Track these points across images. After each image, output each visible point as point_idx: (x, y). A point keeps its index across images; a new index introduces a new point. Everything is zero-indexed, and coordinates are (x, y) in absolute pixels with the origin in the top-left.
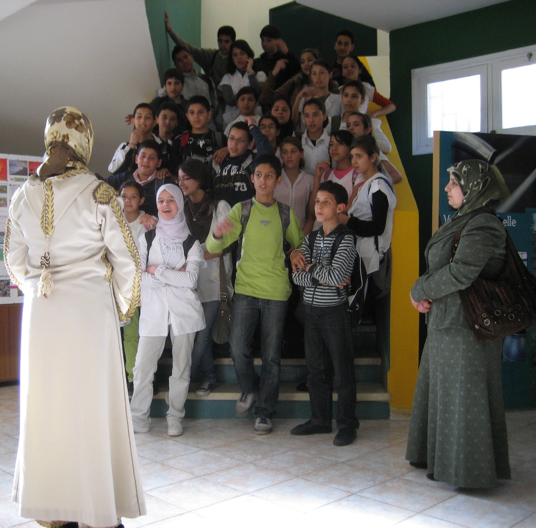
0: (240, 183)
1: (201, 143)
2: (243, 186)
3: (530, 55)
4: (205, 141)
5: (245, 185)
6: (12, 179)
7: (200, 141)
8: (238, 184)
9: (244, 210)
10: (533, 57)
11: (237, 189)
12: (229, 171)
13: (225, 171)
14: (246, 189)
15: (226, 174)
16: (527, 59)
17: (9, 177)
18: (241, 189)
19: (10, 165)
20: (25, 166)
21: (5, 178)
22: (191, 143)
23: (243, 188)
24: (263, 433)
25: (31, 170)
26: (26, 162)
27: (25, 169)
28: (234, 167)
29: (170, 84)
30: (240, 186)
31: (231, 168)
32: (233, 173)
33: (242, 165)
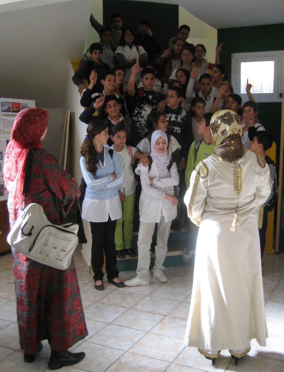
0: (177, 128)
1: (150, 97)
2: (179, 129)
4: (152, 96)
5: (180, 129)
6: (3, 115)
7: (150, 96)
8: (176, 128)
9: (196, 145)
11: (175, 131)
12: (170, 118)
13: (168, 118)
14: (180, 132)
15: (168, 120)
17: (1, 113)
18: (177, 131)
19: (1, 106)
22: (144, 95)
23: (179, 131)
25: (13, 108)
26: (10, 103)
27: (9, 107)
28: (173, 115)
29: (96, 53)
30: (177, 130)
31: (171, 116)
32: (172, 119)
33: (179, 115)
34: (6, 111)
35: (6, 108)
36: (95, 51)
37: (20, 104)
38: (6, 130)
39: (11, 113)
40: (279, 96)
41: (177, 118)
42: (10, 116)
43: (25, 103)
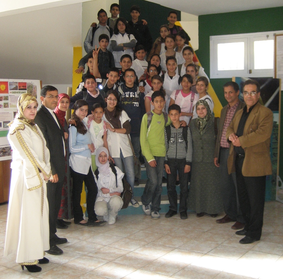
3: (268, 36)
5: (138, 103)
6: (11, 92)
8: (135, 103)
9: (149, 117)
10: (269, 37)
11: (135, 106)
12: (129, 95)
13: (127, 95)
15: (128, 97)
16: (266, 37)
17: (9, 91)
19: (10, 85)
20: (16, 85)
21: (7, 92)
24: (156, 219)
25: (20, 87)
26: (17, 82)
27: (17, 86)
28: (131, 93)
29: (103, 41)
30: (136, 104)
31: (130, 93)
32: (131, 96)
33: (136, 92)
34: (13, 89)
35: (14, 86)
36: (103, 40)
37: (25, 83)
38: (13, 104)
39: (18, 91)
40: (249, 72)
41: (134, 95)
42: (17, 93)
43: (31, 82)
